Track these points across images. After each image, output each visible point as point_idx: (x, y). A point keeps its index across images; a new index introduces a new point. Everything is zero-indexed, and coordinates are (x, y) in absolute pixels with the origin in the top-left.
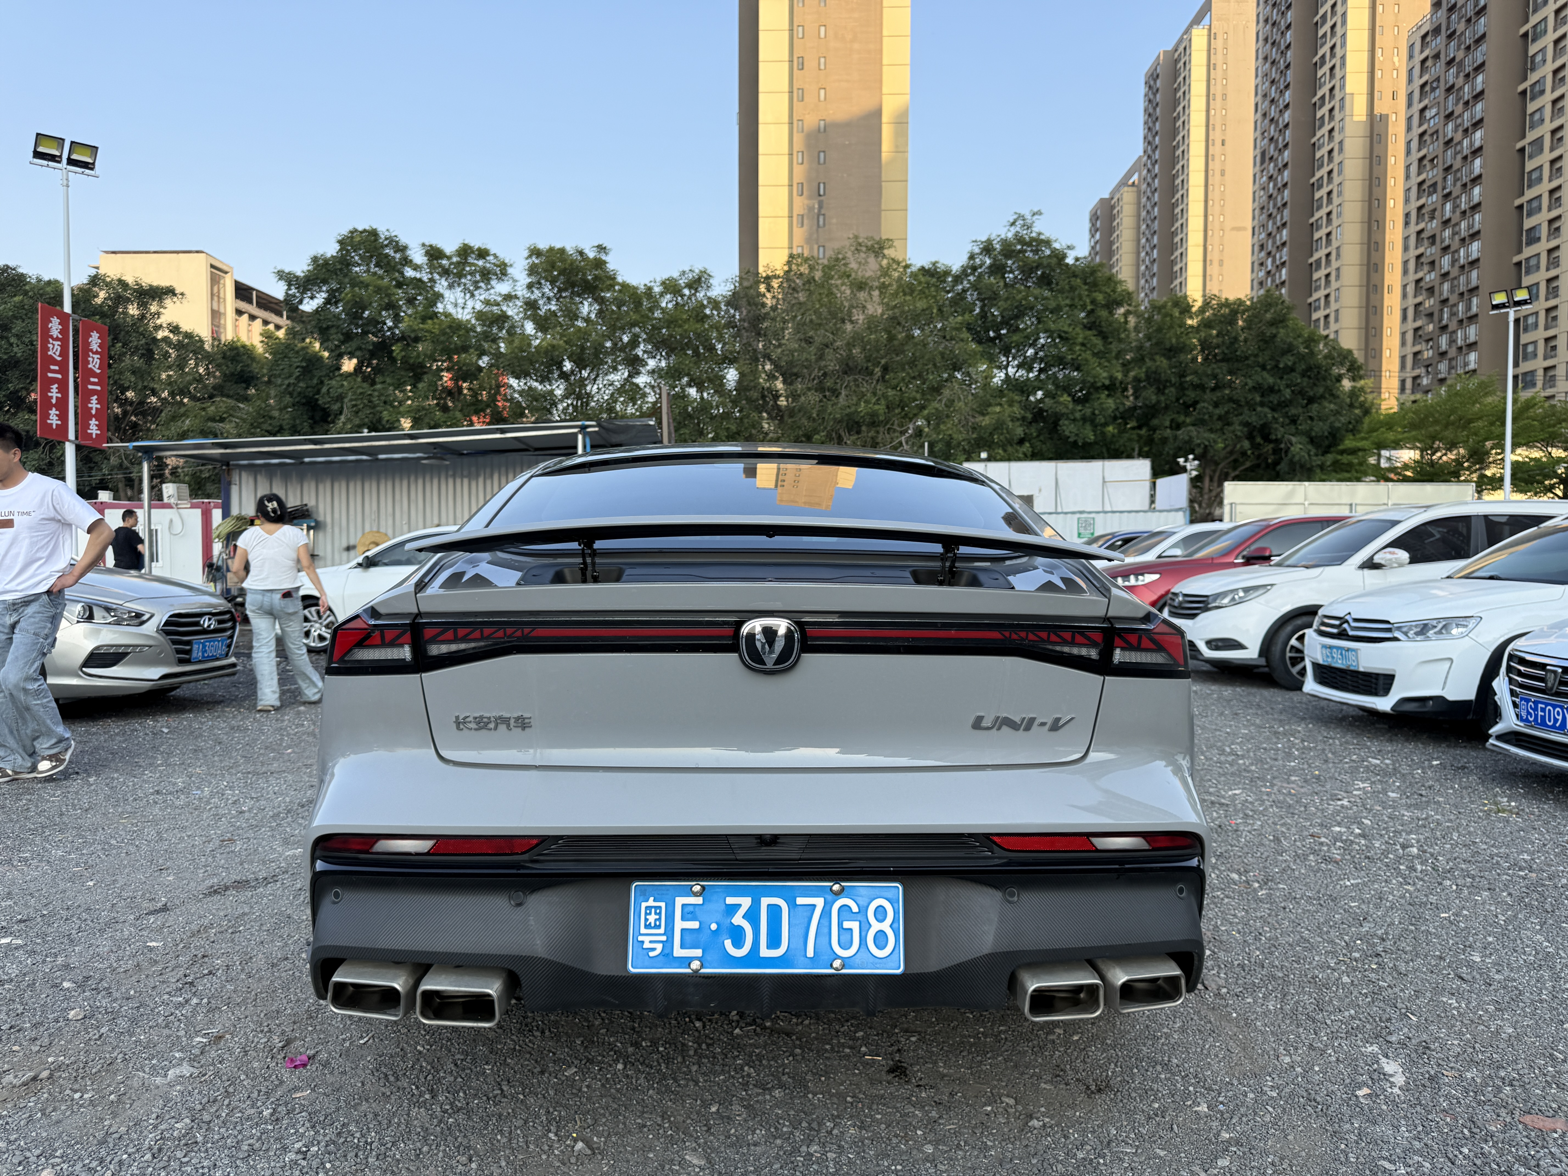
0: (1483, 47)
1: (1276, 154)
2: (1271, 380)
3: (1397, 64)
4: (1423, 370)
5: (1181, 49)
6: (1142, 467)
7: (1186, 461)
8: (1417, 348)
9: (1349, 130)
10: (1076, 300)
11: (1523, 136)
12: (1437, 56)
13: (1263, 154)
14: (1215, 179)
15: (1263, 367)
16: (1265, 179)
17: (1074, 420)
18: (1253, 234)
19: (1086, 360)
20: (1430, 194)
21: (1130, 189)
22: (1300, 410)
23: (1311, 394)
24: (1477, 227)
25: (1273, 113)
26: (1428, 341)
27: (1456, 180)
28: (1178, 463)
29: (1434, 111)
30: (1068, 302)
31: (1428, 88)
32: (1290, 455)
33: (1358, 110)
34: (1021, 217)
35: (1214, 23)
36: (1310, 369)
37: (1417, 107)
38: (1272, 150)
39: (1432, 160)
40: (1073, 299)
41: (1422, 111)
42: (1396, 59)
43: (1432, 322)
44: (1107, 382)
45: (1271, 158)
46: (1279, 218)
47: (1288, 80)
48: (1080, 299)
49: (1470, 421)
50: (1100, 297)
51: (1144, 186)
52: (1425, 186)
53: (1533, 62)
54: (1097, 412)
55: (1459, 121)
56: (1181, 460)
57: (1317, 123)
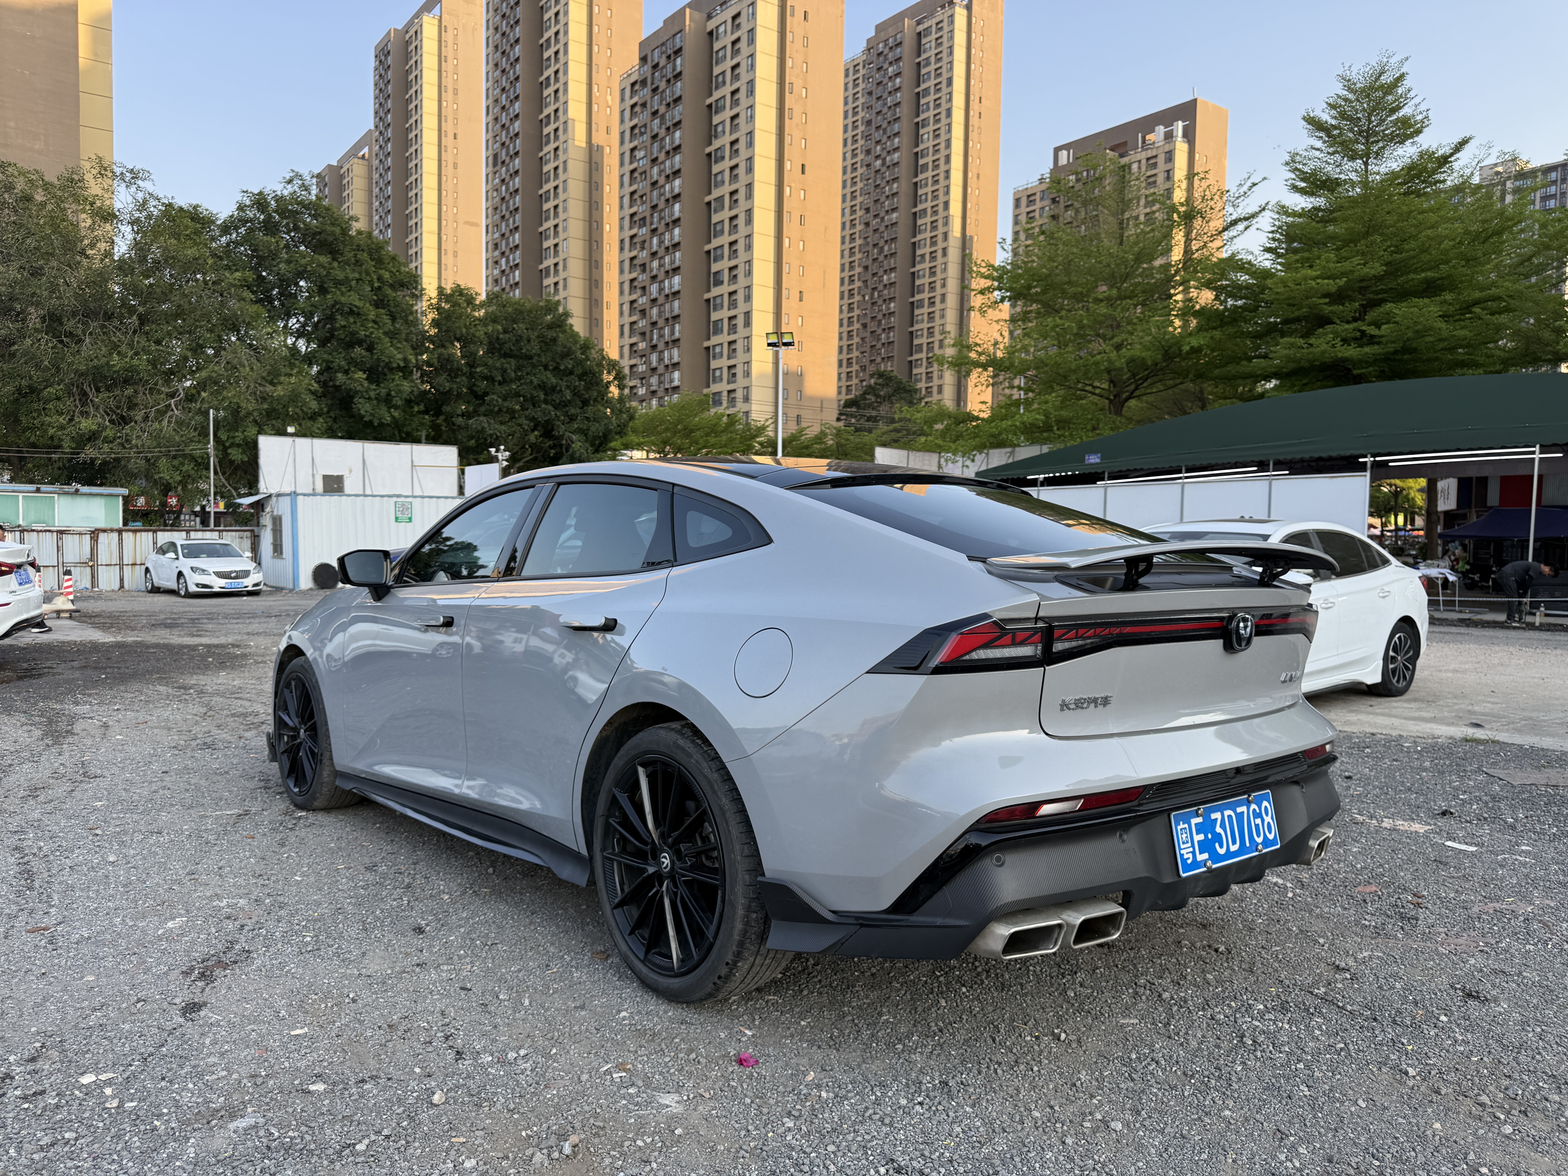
0: (680, 108)
1: (508, 160)
2: (554, 380)
3: (610, 103)
4: (639, 381)
5: (412, 32)
6: (449, 454)
7: (497, 451)
8: (633, 362)
9: (572, 153)
10: (364, 275)
11: (710, 193)
12: (644, 105)
13: (495, 156)
14: (448, 170)
15: (546, 367)
16: (497, 180)
17: (369, 398)
18: (487, 232)
19: (379, 338)
20: (640, 227)
21: (361, 161)
22: (579, 411)
23: (587, 396)
24: (677, 263)
25: (504, 119)
26: (642, 356)
27: (661, 218)
28: (489, 452)
29: (642, 153)
30: (357, 275)
31: (637, 131)
32: (571, 451)
33: (578, 136)
34: (299, 176)
35: (444, 16)
36: (585, 373)
37: (628, 146)
38: (503, 155)
39: (642, 197)
40: (360, 273)
41: (633, 150)
42: (609, 98)
43: (644, 340)
44: (402, 364)
45: (503, 162)
46: (511, 221)
47: (518, 91)
48: (368, 274)
49: (692, 431)
50: (387, 275)
51: (376, 163)
52: (636, 218)
53: (716, 130)
54: (393, 393)
55: (662, 167)
56: (493, 450)
57: (544, 139)
